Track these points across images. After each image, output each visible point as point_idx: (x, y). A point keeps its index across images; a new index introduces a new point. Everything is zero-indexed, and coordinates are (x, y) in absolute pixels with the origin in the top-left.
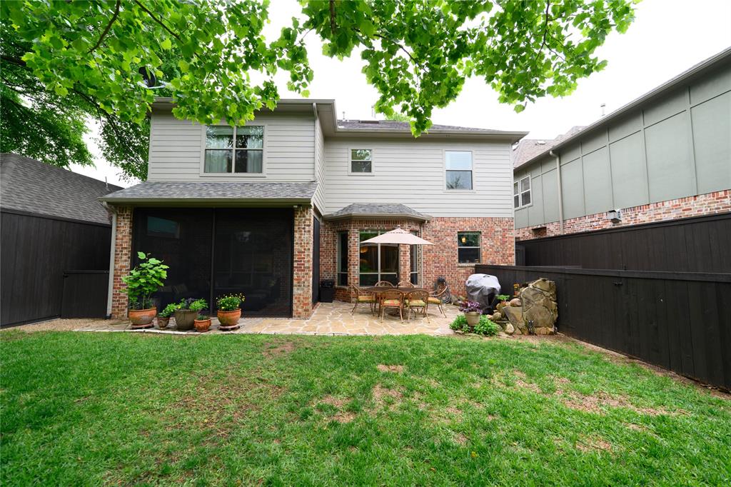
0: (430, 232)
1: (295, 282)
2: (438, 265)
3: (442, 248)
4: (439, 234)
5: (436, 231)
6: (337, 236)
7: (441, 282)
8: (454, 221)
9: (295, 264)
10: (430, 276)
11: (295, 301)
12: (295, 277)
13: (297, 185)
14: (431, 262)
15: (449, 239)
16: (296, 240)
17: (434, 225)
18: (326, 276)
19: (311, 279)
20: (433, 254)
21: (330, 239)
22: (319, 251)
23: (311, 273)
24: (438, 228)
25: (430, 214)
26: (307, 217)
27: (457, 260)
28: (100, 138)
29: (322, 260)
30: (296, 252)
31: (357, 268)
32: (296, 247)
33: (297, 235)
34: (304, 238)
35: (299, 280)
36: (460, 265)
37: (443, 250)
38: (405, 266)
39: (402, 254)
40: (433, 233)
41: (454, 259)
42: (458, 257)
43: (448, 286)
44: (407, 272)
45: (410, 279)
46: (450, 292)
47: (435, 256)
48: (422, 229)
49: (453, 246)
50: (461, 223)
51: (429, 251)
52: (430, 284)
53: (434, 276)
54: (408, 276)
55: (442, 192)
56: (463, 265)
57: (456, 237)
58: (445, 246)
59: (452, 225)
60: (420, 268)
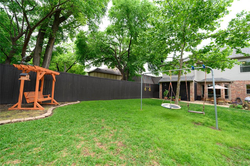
1: (190, 95)
2: (237, 94)
6: (202, 86)
7: (238, 99)
8: (244, 81)
9: (190, 92)
10: (234, 97)
11: (190, 98)
12: (190, 94)
13: (190, 77)
14: (234, 93)
15: (242, 87)
16: (190, 88)
17: (235, 83)
18: (198, 95)
19: (194, 95)
21: (200, 87)
22: (197, 89)
23: (194, 94)
24: (237, 84)
25: (233, 80)
26: (193, 83)
27: (246, 93)
28: (147, 67)
30: (190, 90)
31: (207, 93)
32: (190, 89)
33: (190, 87)
34: (192, 87)
35: (191, 95)
36: (247, 94)
37: (239, 90)
39: (221, 90)
40: (235, 85)
41: (245, 92)
42: (246, 92)
43: (242, 100)
44: (224, 95)
45: (225, 97)
46: (243, 102)
47: (236, 91)
48: (230, 84)
49: (244, 89)
50: (247, 82)
51: (233, 90)
52: (234, 99)
53: (235, 97)
54: (224, 96)
55: (238, 73)
56: (249, 94)
57: (245, 86)
58: (240, 89)
59: (243, 83)
60: (230, 94)
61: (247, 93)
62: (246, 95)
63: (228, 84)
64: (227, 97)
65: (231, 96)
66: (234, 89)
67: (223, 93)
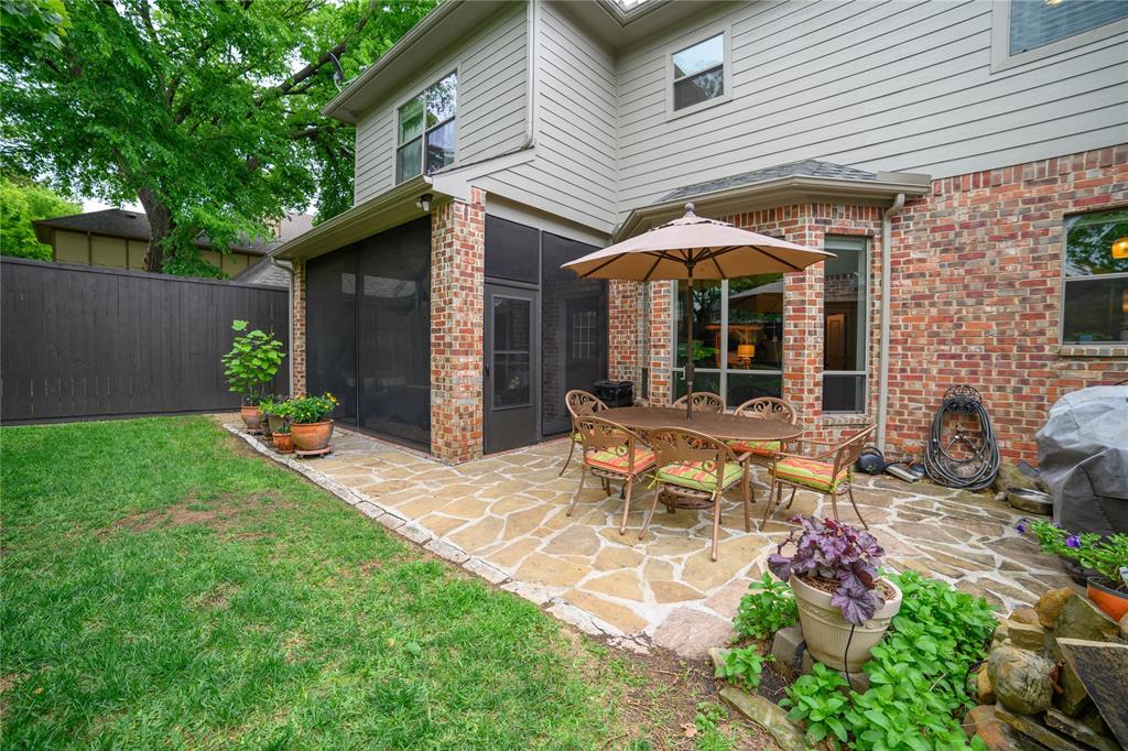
0: (924, 236)
2: (955, 350)
3: (976, 285)
4: (966, 238)
5: (951, 227)
7: (961, 409)
10: (918, 386)
14: (923, 341)
15: (1012, 252)
17: (941, 206)
20: (934, 311)
24: (961, 216)
27: (1058, 331)
29: (614, 338)
36: (1072, 349)
37: (979, 296)
38: (799, 348)
40: (938, 237)
41: (1040, 324)
42: (1060, 319)
43: (996, 427)
44: (809, 370)
45: (819, 391)
46: (1006, 452)
47: (944, 318)
48: (888, 226)
49: (1034, 275)
50: (1089, 174)
51: (918, 299)
52: (919, 414)
53: (933, 386)
54: (808, 383)
55: (984, 75)
56: (1086, 348)
57: (1055, 239)
58: (989, 281)
59: (1034, 192)
60: (878, 361)
61: (1072, 332)
62: (1050, 366)
63: (866, 225)
64: (841, 395)
65: (885, 380)
66: (922, 288)
67: (810, 340)
